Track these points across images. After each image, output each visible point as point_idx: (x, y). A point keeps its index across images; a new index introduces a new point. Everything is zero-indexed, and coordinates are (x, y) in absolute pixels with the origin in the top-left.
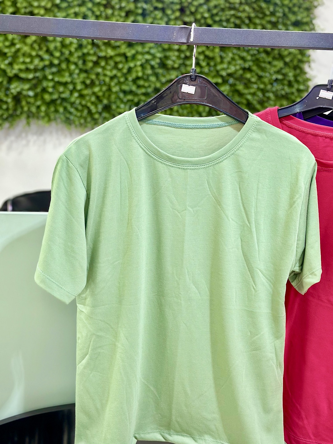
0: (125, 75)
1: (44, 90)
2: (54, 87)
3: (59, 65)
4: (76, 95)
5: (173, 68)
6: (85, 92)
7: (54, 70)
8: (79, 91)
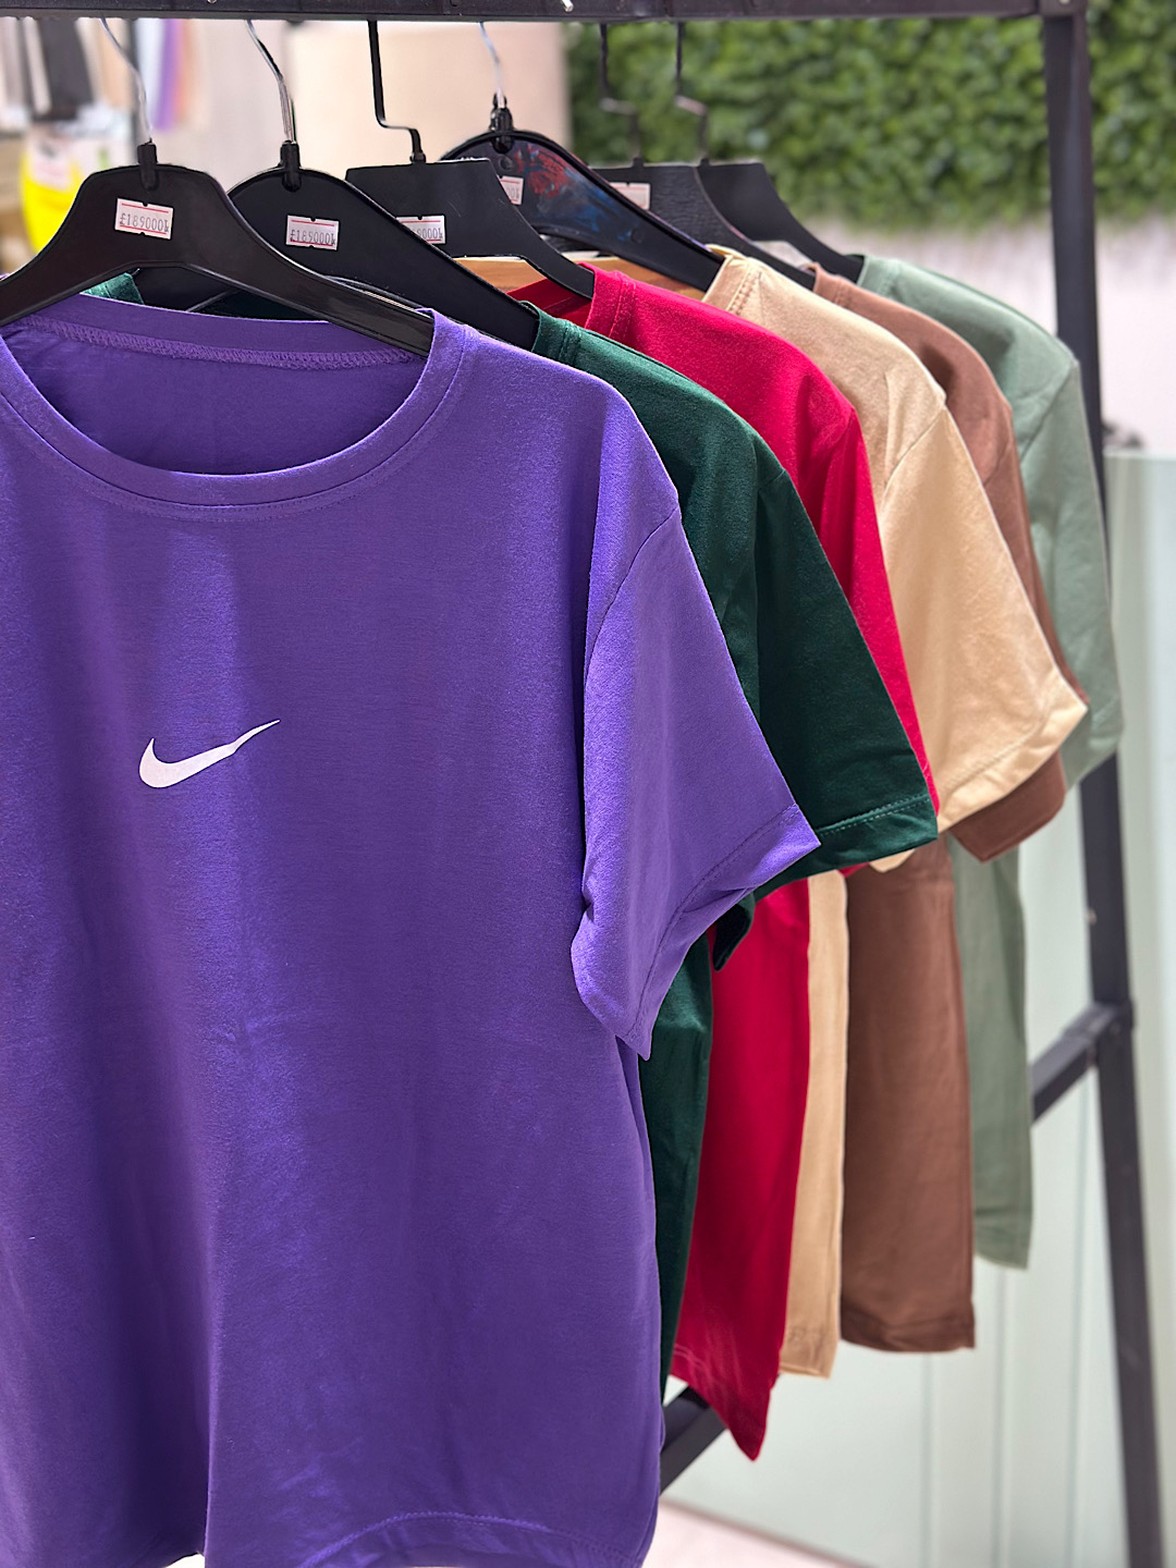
0: (999, 70)
1: (791, 130)
2: (816, 119)
3: (829, 56)
4: (870, 134)
5: (1137, 38)
6: (896, 125)
7: (820, 68)
8: (880, 124)
